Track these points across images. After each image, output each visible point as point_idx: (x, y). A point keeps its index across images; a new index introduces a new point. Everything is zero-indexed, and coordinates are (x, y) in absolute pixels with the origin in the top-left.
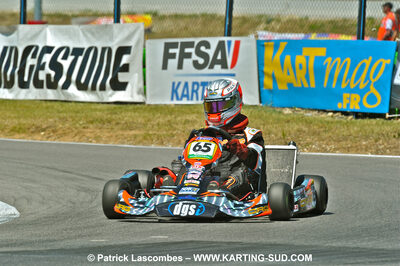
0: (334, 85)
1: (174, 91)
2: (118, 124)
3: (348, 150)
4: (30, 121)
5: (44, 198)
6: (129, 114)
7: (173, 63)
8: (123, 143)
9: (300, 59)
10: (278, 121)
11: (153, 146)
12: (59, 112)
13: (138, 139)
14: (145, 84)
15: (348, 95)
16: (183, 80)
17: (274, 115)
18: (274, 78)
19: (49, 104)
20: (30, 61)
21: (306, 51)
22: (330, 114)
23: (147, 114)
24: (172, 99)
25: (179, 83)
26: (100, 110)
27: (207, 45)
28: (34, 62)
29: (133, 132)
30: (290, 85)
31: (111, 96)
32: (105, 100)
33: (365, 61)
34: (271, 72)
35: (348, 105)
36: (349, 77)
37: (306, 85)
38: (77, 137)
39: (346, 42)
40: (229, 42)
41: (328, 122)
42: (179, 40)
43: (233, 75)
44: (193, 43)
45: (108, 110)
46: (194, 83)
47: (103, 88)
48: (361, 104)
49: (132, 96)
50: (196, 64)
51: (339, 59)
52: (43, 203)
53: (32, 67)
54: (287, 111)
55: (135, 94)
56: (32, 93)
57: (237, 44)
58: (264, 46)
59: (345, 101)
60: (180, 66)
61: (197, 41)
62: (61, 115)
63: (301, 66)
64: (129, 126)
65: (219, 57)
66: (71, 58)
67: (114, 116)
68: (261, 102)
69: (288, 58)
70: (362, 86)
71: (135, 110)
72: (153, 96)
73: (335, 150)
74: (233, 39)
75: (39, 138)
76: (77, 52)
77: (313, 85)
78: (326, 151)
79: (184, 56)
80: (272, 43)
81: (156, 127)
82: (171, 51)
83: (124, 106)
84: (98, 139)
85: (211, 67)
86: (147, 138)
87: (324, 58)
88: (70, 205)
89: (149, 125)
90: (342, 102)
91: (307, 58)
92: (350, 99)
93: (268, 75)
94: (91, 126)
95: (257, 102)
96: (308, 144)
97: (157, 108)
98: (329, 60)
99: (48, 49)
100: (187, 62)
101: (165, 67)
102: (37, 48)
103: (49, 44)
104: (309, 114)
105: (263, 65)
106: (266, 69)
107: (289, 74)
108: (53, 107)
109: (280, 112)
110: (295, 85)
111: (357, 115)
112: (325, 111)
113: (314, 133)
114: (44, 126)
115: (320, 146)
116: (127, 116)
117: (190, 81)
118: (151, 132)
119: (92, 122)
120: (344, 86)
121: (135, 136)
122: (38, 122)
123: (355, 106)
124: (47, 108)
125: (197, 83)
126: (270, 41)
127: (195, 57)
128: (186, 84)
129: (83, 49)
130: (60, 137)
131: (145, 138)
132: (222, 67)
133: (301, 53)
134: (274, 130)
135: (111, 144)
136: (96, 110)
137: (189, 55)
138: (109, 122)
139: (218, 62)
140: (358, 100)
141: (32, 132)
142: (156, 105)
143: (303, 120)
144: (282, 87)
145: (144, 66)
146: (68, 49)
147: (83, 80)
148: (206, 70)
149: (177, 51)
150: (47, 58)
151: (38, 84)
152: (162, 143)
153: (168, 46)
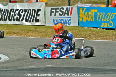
0: (100, 21)
1: (54, 22)
2: (37, 31)
3: (104, 39)
4: (12, 31)
5: (16, 54)
6: (41, 28)
7: (53, 14)
8: (39, 37)
9: (90, 13)
10: (84, 31)
11: (47, 38)
12: (20, 28)
13: (43, 36)
14: (45, 20)
15: (104, 23)
16: (56, 19)
17: (82, 29)
18: (82, 18)
19: (17, 26)
20: (12, 13)
21: (92, 10)
22: (99, 29)
23: (46, 29)
24: (53, 24)
25: (55, 20)
26: (32, 28)
27: (63, 9)
28: (13, 13)
29: (42, 34)
30: (87, 20)
31: (35, 23)
32: (33, 25)
33: (109, 13)
34: (81, 16)
35: (104, 26)
36: (104, 18)
37: (91, 20)
38: (26, 35)
39: (103, 8)
40: (70, 8)
41: (98, 31)
42: (55, 7)
43: (71, 17)
44: (59, 8)
45: (35, 27)
46: (59, 20)
47: (33, 21)
48: (107, 26)
49: (41, 23)
50: (60, 14)
51: (101, 13)
52: (16, 55)
53: (12, 15)
54: (86, 28)
55: (42, 23)
56: (12, 23)
57: (72, 8)
58: (79, 9)
59: (103, 25)
60: (55, 15)
61: (60, 7)
62: (21, 29)
63: (90, 15)
64: (40, 32)
65: (67, 12)
66: (24, 12)
67: (36, 29)
68: (79, 25)
69: (86, 13)
70: (108, 21)
71: (42, 28)
72: (47, 23)
73: (100, 39)
74: (71, 7)
75: (14, 36)
76: (26, 11)
77: (93, 20)
78: (97, 40)
79: (56, 12)
80: (82, 8)
81: (48, 32)
82: (53, 10)
83: (39, 26)
84: (32, 36)
85: (64, 15)
86: (46, 36)
87: (97, 13)
88: (23, 56)
89: (46, 32)
90: (102, 25)
91: (92, 12)
92: (104, 24)
93: (81, 17)
94: (30, 32)
95: (78, 25)
96: (92, 37)
97: (49, 27)
98: (98, 13)
99: (17, 10)
100: (57, 14)
101: (51, 15)
102: (14, 9)
103: (18, 8)
104: (93, 29)
105: (79, 14)
106: (80, 16)
107: (87, 17)
108: (19, 27)
109: (84, 28)
110: (88, 20)
111: (107, 29)
112: (97, 28)
113: (94, 34)
114: (16, 32)
115: (96, 38)
116: (40, 29)
117: (58, 19)
118: (47, 34)
119: (30, 31)
120: (102, 20)
121: (42, 35)
122: (14, 31)
123: (106, 26)
124: (17, 27)
125: (60, 20)
126: (81, 7)
127: (59, 12)
128: (57, 20)
129: (27, 10)
130: (21, 35)
131: (45, 36)
132: (68, 15)
133: (90, 11)
134: (82, 33)
135: (35, 37)
136: (31, 27)
137: (58, 12)
138: (35, 31)
139: (66, 14)
140: (107, 25)
141: (13, 34)
142: (49, 26)
143: (91, 30)
144: (84, 21)
145: (45, 15)
146: (23, 10)
147: (27, 19)
148: (63, 16)
149: (54, 10)
150: (17, 12)
151: (14, 20)
152: (50, 37)
153: (52, 9)
